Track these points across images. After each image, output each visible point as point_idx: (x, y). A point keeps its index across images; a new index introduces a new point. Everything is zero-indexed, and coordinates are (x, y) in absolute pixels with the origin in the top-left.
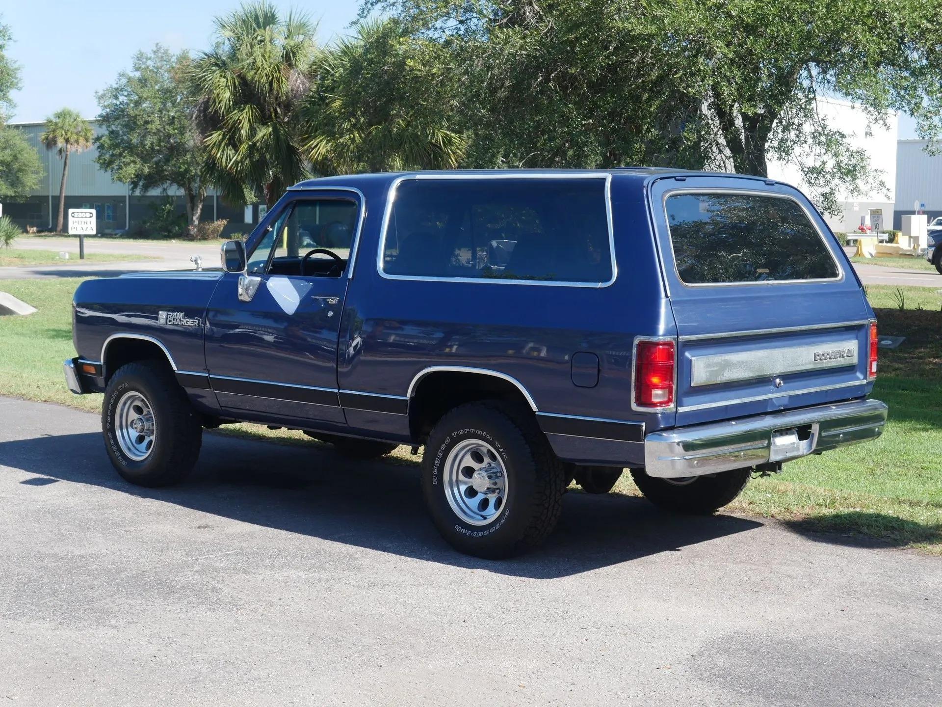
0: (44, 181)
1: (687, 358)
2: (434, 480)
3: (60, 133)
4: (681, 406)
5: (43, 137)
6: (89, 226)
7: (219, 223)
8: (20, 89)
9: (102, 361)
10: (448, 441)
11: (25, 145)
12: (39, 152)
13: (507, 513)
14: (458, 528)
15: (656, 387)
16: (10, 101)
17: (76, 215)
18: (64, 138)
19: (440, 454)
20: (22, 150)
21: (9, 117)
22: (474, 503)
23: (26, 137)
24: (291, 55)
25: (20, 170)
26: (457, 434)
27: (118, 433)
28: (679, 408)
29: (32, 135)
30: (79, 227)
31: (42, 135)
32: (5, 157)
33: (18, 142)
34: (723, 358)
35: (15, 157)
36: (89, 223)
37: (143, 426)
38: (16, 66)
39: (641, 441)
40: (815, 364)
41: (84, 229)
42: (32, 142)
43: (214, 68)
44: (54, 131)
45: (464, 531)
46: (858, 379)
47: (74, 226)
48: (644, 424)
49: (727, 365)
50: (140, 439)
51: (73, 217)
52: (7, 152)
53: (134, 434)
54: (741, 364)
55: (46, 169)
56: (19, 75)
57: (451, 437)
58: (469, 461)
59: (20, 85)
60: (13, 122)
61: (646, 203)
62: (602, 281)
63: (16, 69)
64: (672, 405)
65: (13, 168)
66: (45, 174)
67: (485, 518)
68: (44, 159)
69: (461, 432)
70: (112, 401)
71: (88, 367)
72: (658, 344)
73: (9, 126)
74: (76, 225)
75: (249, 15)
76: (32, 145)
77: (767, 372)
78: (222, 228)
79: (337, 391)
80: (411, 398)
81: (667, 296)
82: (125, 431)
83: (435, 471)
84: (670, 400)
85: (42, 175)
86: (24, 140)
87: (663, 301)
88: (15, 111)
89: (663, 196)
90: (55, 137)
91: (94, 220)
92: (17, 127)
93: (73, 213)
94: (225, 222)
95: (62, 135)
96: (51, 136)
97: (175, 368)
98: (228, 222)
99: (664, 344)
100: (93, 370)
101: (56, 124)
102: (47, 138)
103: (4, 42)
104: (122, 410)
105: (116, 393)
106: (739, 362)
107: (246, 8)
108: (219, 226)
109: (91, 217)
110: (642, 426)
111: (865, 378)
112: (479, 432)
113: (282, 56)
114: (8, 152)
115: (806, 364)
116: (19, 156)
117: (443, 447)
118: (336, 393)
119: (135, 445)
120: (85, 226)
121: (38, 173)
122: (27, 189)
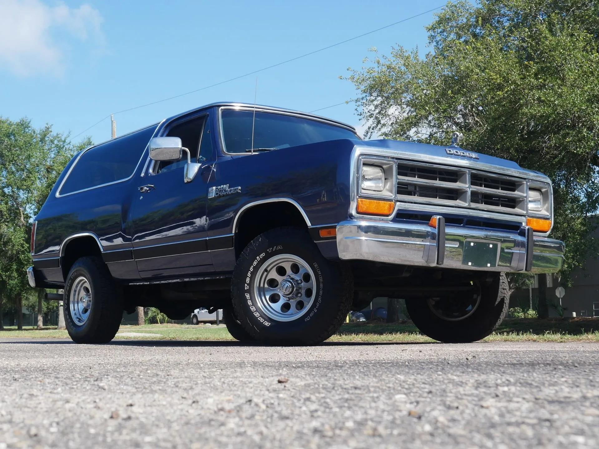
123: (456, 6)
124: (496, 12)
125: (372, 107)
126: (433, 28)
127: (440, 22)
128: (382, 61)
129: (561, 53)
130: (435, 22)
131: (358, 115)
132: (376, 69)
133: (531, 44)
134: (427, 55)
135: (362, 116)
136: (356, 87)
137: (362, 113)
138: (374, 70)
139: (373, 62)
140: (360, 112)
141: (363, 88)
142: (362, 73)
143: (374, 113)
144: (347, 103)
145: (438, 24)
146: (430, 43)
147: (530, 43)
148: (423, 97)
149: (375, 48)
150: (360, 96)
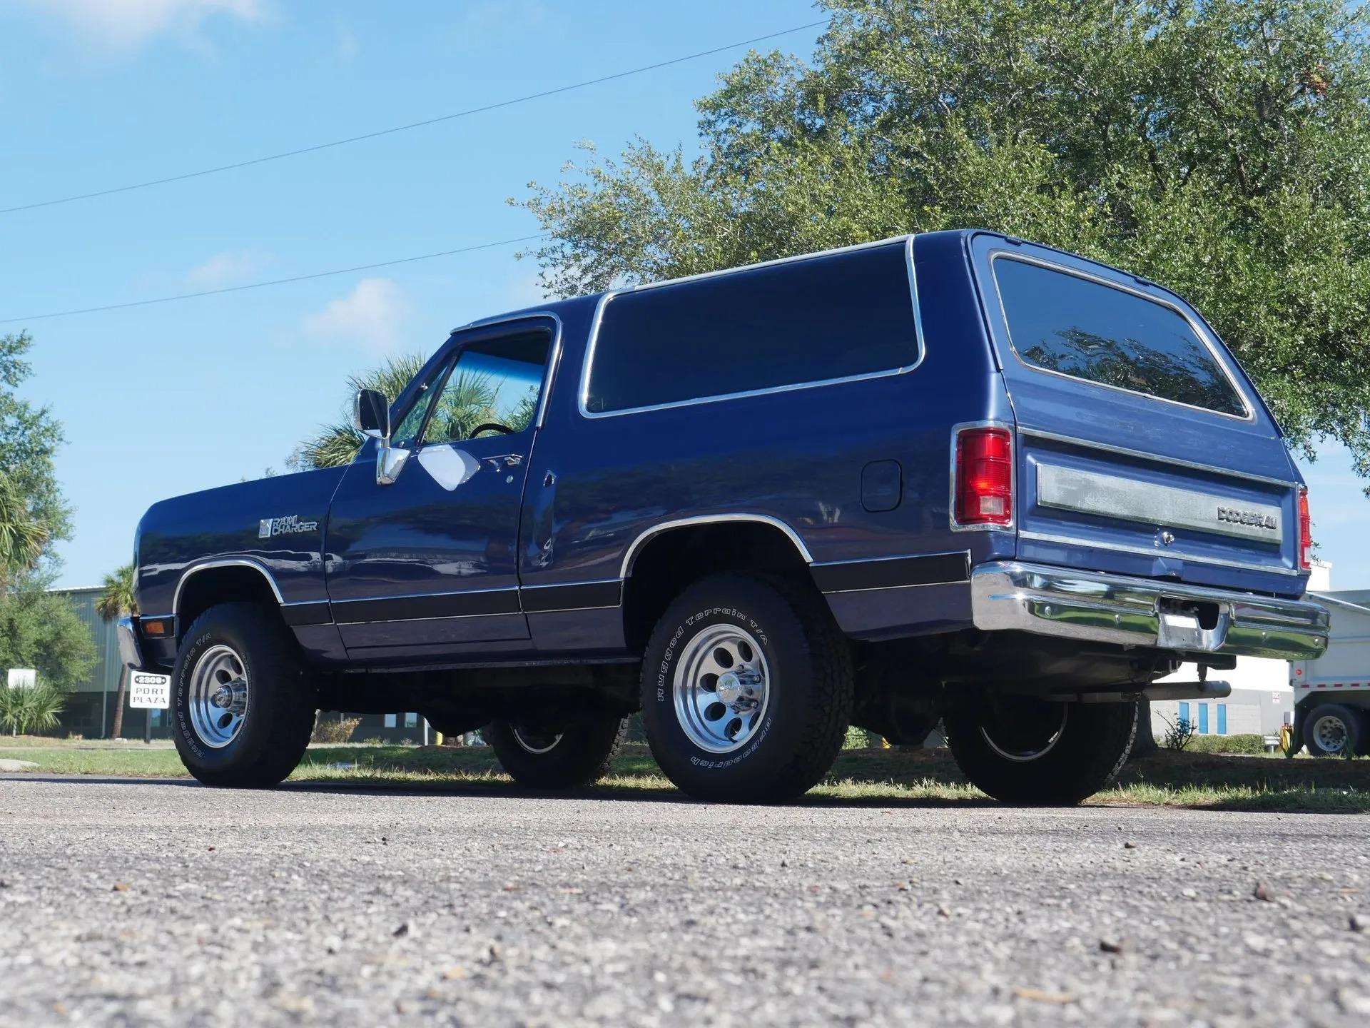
0: (98, 671)
1: (1031, 464)
2: (660, 695)
3: (124, 599)
4: (1025, 529)
5: (100, 604)
6: (159, 696)
7: (348, 723)
8: (70, 539)
9: (174, 611)
10: (679, 633)
11: (73, 618)
12: (92, 628)
13: (768, 724)
14: (694, 760)
15: (986, 492)
16: (55, 555)
17: (142, 680)
18: (130, 606)
19: (668, 655)
20: (69, 625)
21: (51, 579)
22: (719, 726)
23: (75, 607)
24: (459, 429)
25: (63, 654)
26: (694, 619)
27: (192, 707)
28: (1020, 531)
29: (83, 605)
30: (145, 697)
31: (98, 601)
32: (44, 635)
33: (63, 614)
34: (1083, 476)
35: (58, 636)
36: (159, 692)
37: (230, 696)
38: (66, 508)
39: (966, 579)
40: (1219, 524)
41: (153, 700)
42: (83, 615)
43: (348, 447)
44: (115, 595)
45: (704, 763)
46: (1285, 566)
47: (136, 695)
48: (969, 551)
49: (1089, 488)
50: (226, 720)
51: (137, 682)
52: (46, 628)
53: (217, 713)
54: (1110, 492)
55: (102, 653)
56: (69, 520)
57: (685, 626)
58: (711, 666)
59: (70, 533)
60: (58, 586)
61: (965, 256)
62: (903, 366)
63: (66, 512)
64: (1011, 524)
65: (54, 652)
66: (100, 660)
67: (735, 742)
68: (99, 639)
69: (699, 616)
70: (186, 665)
71: (152, 625)
72: (988, 431)
73: (51, 594)
74: (140, 694)
75: (399, 376)
76: (84, 619)
77: (1150, 516)
78: (351, 731)
79: (517, 588)
80: (626, 578)
81: (998, 370)
82: (202, 705)
83: (661, 682)
84: (1008, 517)
85: (95, 661)
86: (71, 611)
87: (994, 379)
88: (62, 570)
89: (989, 254)
90: (116, 603)
91: (167, 687)
92: (63, 594)
93: (138, 677)
94: (356, 722)
95: (126, 601)
96: (111, 602)
97: (280, 600)
98: (361, 722)
99: (995, 431)
100: (160, 629)
101: (119, 585)
102: (104, 606)
103: (53, 444)
104: (203, 672)
105: (193, 651)
106: (1107, 488)
107: (396, 366)
108: (348, 729)
109: (163, 683)
110: (967, 554)
111: (1295, 567)
112: (726, 611)
113: (447, 432)
114: (48, 628)
115: (1206, 520)
116: (63, 633)
117: (673, 643)
118: (516, 591)
119: (218, 729)
120: (153, 697)
121: (87, 658)
122: (73, 681)
123: (765, 62)
124: (853, 85)
125: (575, 271)
126: (715, 107)
127: (729, 94)
128: (605, 171)
129: (996, 191)
130: (718, 94)
131: (544, 286)
132: (590, 189)
133: (936, 168)
134: (697, 162)
135: (551, 290)
136: (542, 224)
137: (554, 283)
138: (585, 189)
139: (584, 172)
140: (548, 280)
141: (555, 225)
142: (560, 196)
143: (578, 284)
144: (519, 257)
145: (726, 99)
146: (701, 135)
147: (934, 165)
148: (696, 260)
149: (591, 143)
150: (549, 245)
